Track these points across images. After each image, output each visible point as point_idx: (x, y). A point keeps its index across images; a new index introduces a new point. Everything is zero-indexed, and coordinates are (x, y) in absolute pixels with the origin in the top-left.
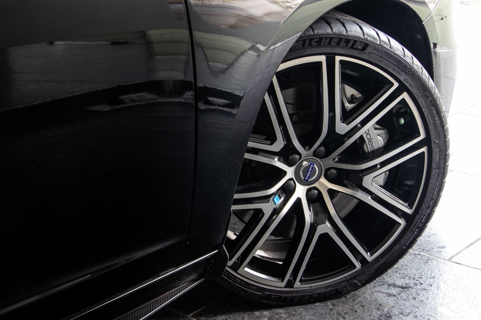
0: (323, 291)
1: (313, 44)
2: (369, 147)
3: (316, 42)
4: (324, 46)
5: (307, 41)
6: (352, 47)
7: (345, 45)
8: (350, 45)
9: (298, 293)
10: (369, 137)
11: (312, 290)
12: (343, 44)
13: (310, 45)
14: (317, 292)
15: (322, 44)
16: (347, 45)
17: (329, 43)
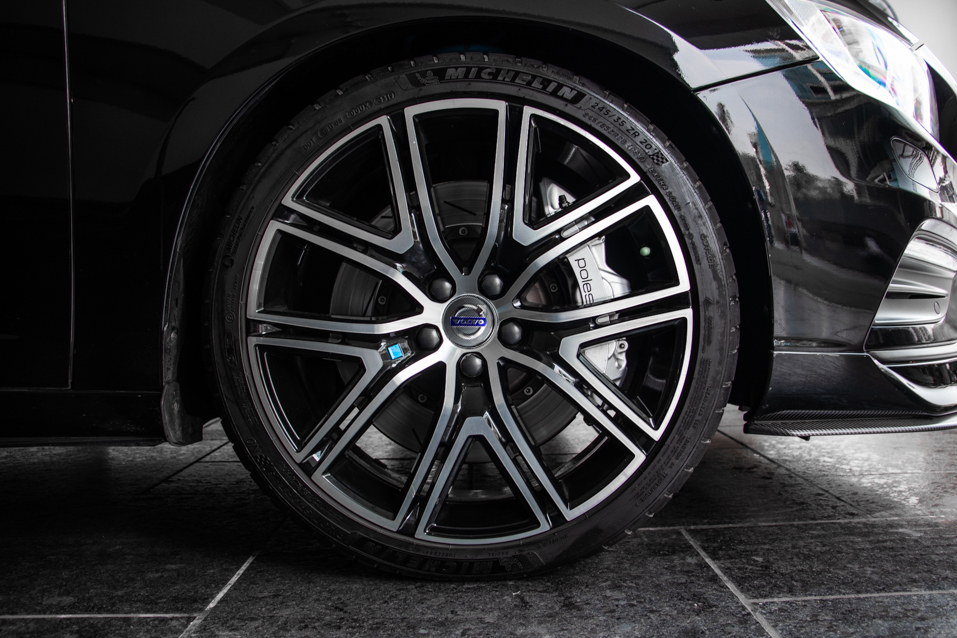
0: (469, 557)
1: (483, 75)
2: (584, 294)
3: (490, 74)
4: (503, 82)
5: (473, 69)
6: (554, 94)
7: (541, 87)
8: (551, 88)
9: (419, 550)
10: (584, 274)
11: (446, 549)
12: (536, 84)
13: (478, 76)
14: (457, 557)
15: (500, 78)
16: (544, 88)
17: (513, 80)
